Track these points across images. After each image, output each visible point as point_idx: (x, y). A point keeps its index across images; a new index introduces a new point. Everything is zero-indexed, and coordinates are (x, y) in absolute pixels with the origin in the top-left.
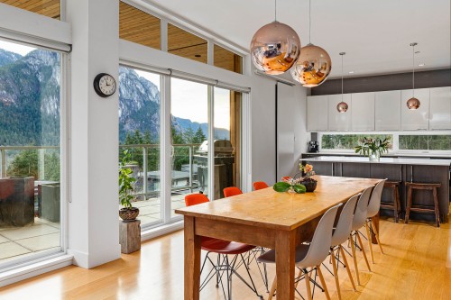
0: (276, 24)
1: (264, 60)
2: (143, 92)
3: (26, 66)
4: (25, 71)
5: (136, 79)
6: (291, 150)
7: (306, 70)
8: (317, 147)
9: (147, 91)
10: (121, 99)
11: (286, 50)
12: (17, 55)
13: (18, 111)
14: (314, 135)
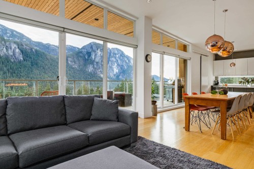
0: (215, 35)
1: (211, 48)
2: (127, 61)
3: (81, 52)
4: (81, 55)
5: (125, 56)
6: (207, 84)
7: (223, 50)
8: (218, 83)
9: (129, 61)
10: (118, 65)
11: (219, 44)
12: (78, 48)
13: (78, 71)
14: (216, 78)
